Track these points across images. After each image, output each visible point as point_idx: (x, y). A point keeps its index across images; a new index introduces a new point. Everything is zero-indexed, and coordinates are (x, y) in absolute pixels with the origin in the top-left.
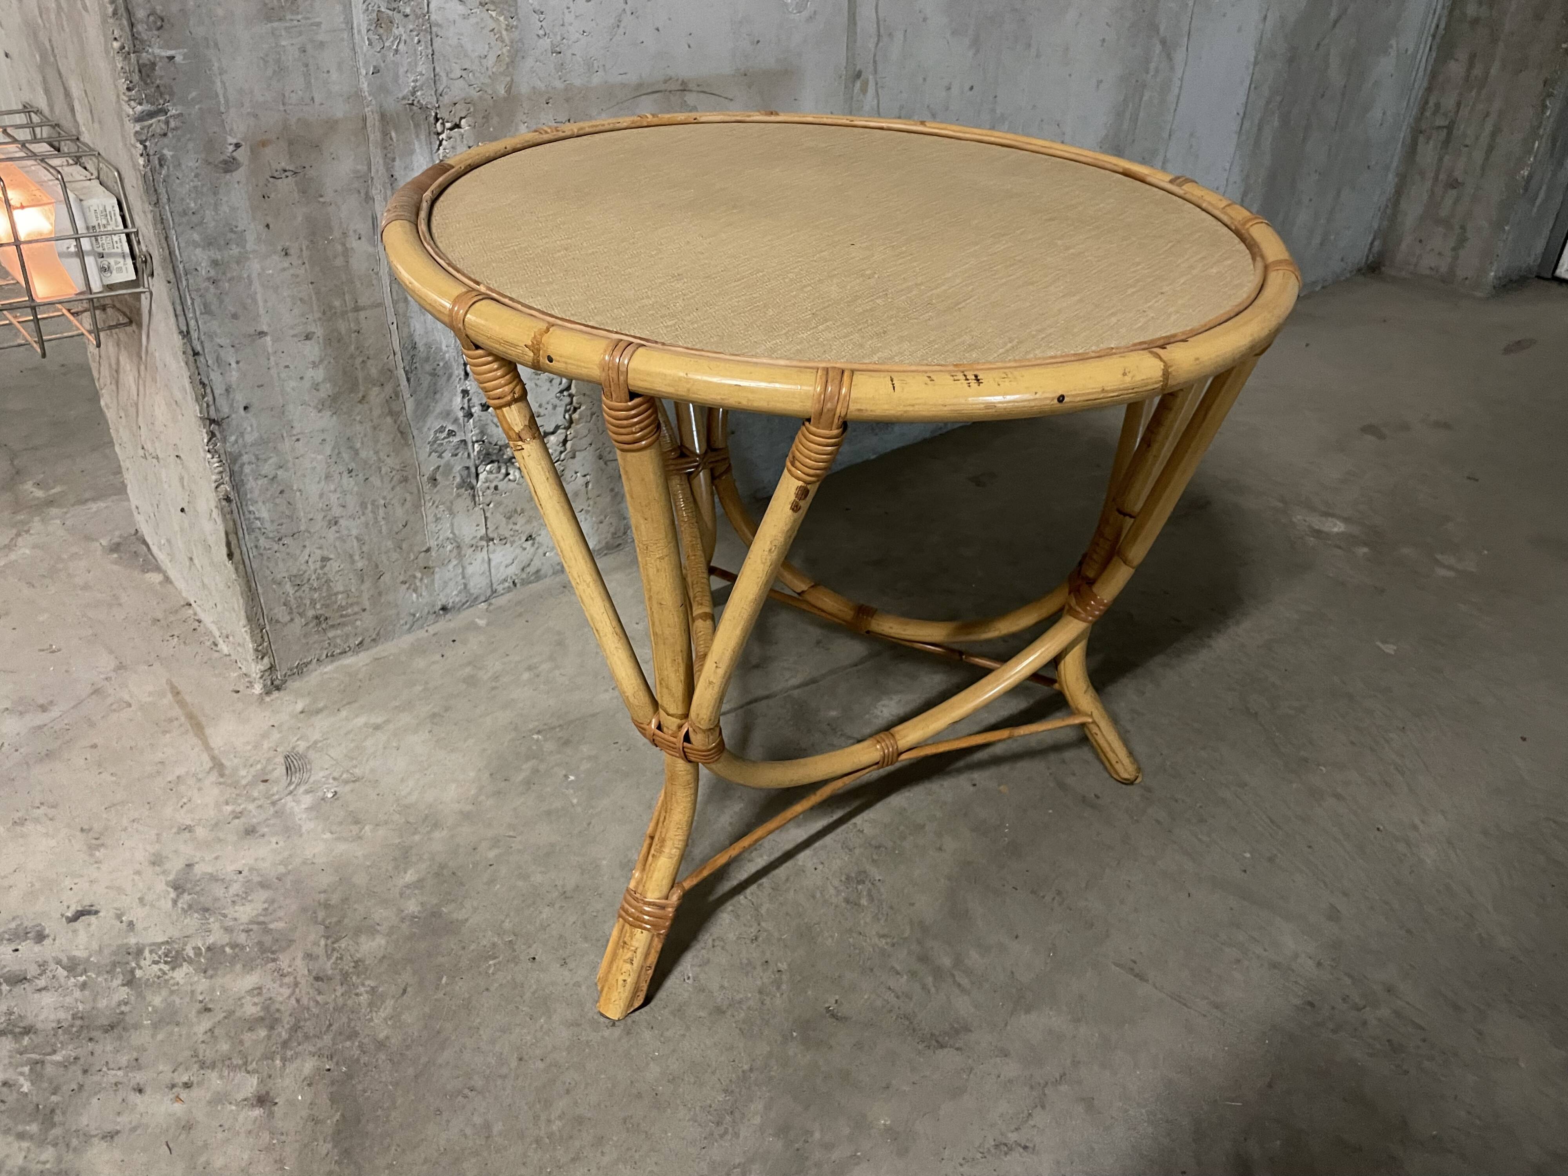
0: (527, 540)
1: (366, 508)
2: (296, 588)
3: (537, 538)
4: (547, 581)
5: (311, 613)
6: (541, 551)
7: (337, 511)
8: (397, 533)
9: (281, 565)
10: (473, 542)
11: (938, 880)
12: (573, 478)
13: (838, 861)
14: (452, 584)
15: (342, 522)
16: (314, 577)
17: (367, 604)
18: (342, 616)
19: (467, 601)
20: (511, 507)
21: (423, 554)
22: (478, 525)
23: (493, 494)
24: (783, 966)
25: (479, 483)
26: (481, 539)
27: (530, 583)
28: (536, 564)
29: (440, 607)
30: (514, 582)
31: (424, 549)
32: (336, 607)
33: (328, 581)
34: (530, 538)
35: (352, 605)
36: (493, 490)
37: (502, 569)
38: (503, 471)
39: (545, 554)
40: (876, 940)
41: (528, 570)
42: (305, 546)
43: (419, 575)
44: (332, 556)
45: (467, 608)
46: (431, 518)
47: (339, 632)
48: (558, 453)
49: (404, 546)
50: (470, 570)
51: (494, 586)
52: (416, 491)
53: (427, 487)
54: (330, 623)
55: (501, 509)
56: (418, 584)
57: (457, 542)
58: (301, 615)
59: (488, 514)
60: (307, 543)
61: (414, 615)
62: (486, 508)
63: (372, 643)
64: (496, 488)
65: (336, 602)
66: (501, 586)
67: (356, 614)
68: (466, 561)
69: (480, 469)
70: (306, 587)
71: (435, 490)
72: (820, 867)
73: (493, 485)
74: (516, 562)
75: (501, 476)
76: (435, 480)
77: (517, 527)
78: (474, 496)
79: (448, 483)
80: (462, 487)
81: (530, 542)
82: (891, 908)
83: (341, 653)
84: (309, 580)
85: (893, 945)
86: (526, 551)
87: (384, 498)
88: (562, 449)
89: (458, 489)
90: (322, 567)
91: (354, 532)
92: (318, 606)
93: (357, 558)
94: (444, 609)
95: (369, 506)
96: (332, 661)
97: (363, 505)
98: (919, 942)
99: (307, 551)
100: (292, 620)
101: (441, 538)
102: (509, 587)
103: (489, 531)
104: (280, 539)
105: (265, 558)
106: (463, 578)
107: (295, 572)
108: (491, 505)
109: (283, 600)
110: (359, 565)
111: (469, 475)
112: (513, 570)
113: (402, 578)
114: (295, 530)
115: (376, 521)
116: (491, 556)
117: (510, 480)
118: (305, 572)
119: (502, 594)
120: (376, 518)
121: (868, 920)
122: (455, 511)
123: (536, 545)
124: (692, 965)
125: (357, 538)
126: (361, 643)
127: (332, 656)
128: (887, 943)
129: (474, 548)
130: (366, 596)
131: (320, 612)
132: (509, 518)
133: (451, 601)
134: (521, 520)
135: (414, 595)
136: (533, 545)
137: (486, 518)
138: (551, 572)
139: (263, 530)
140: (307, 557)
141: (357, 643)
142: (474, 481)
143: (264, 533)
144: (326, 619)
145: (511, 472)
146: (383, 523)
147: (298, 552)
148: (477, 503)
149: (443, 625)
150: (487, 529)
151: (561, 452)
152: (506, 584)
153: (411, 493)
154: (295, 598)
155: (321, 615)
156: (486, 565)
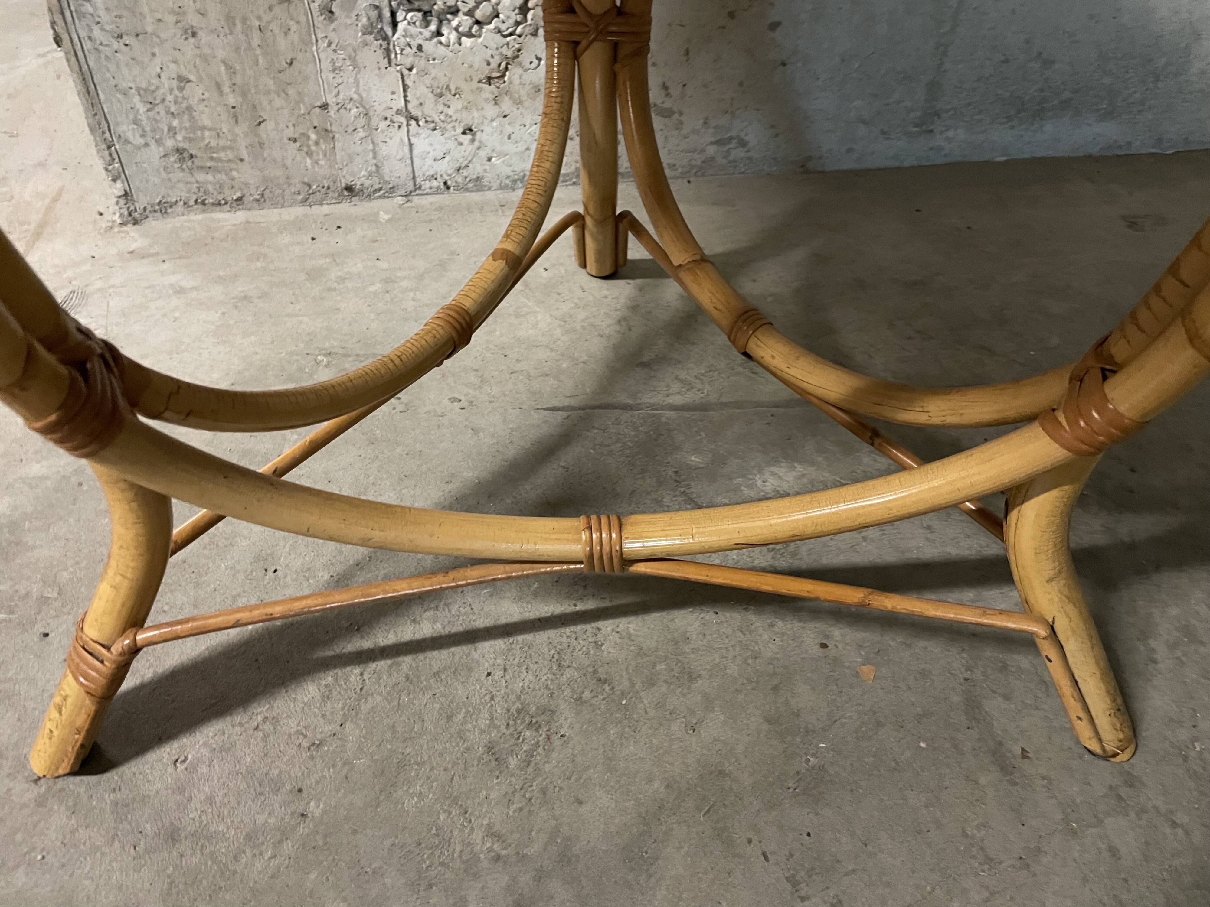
0: (464, 133)
1: (235, 25)
2: (149, 106)
3: (479, 134)
4: (489, 195)
5: (170, 143)
6: (483, 154)
7: (193, 19)
8: (280, 72)
9: (125, 71)
10: (388, 114)
11: (650, 780)
12: (533, 65)
13: (531, 677)
14: (358, 160)
15: (201, 34)
16: (170, 98)
17: (244, 154)
18: (212, 159)
19: (380, 189)
20: (443, 81)
21: (317, 110)
22: (393, 93)
23: (415, 55)
24: (315, 809)
25: (397, 36)
26: (398, 112)
27: (467, 190)
28: (477, 169)
29: (343, 185)
30: (445, 183)
31: (319, 104)
32: (202, 145)
33: (189, 108)
34: (468, 130)
35: (224, 149)
36: (415, 49)
37: (429, 162)
38: (433, 27)
39: (489, 160)
40: (478, 836)
41: (465, 173)
42: (154, 55)
43: (313, 137)
44: (192, 77)
45: (380, 197)
46: (326, 65)
47: (210, 177)
48: (511, 22)
49: (291, 91)
50: (383, 150)
51: (418, 181)
52: (303, 19)
53: (319, 19)
54: (198, 163)
55: (427, 80)
56: (313, 148)
57: (364, 108)
58: (159, 142)
59: (408, 82)
60: (156, 50)
61: (310, 186)
62: (406, 72)
63: (255, 205)
64: (420, 48)
65: (203, 138)
66: (427, 184)
67: (229, 161)
68: (379, 137)
69: (400, 16)
70: (160, 108)
71: (333, 26)
72: (498, 674)
73: (414, 44)
74: (448, 158)
75: (427, 33)
76: (331, 12)
77: (450, 112)
78: (388, 52)
79: (349, 22)
80: (371, 33)
81: (469, 137)
82: (544, 792)
83: (213, 204)
84: (163, 100)
85: (498, 858)
86: (462, 147)
87: (259, 18)
88: (519, 18)
89: (364, 34)
90: (181, 89)
91: (221, 54)
92: (179, 137)
93: (226, 89)
94: (349, 188)
95: (239, 25)
96: (204, 211)
97: (230, 19)
98: (540, 876)
99: (158, 61)
100: (146, 145)
101: (341, 96)
102: (438, 188)
103: (410, 106)
104: (120, 36)
105: (103, 56)
106: (375, 157)
107: (144, 85)
108: (414, 71)
109: (131, 117)
110: (231, 100)
111: (380, 17)
112: (444, 168)
113: (290, 132)
114: (139, 30)
115: (250, 48)
116: (413, 140)
117: (441, 43)
118: (158, 88)
119: (427, 194)
120: (249, 43)
121: (493, 795)
122: (361, 66)
123: (477, 144)
124: (205, 744)
125: (224, 62)
126: (240, 199)
127: (203, 203)
128: (490, 850)
129: (388, 122)
130: (242, 144)
131: (181, 145)
132: (441, 95)
133: (359, 183)
134: (456, 104)
135: (308, 160)
136: (473, 141)
137: (405, 88)
138: (495, 185)
139: (97, 19)
140: (158, 70)
141: (235, 198)
142: (389, 32)
143: (98, 23)
144: (192, 156)
145: (445, 31)
146: (258, 51)
147: (146, 60)
148: (394, 62)
149: (347, 208)
150: (406, 101)
151: (518, 24)
152: (435, 184)
153: (298, 22)
154: (148, 118)
155: (184, 150)
156: (407, 149)
